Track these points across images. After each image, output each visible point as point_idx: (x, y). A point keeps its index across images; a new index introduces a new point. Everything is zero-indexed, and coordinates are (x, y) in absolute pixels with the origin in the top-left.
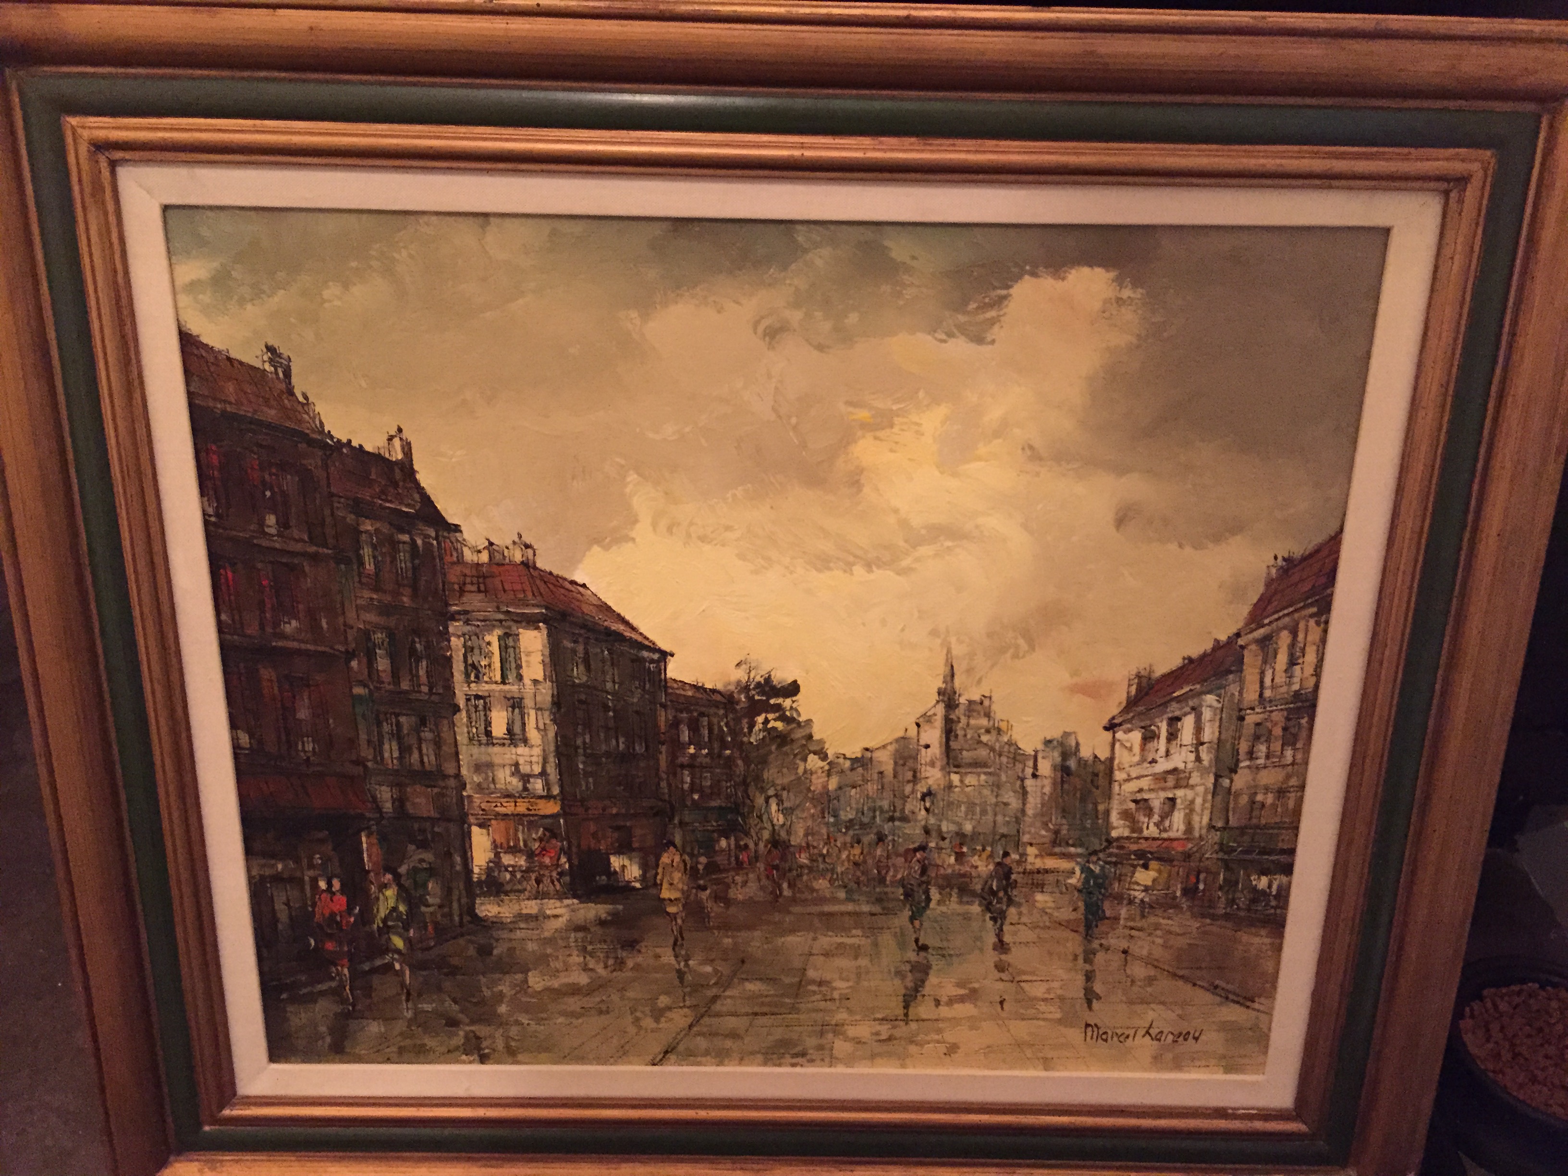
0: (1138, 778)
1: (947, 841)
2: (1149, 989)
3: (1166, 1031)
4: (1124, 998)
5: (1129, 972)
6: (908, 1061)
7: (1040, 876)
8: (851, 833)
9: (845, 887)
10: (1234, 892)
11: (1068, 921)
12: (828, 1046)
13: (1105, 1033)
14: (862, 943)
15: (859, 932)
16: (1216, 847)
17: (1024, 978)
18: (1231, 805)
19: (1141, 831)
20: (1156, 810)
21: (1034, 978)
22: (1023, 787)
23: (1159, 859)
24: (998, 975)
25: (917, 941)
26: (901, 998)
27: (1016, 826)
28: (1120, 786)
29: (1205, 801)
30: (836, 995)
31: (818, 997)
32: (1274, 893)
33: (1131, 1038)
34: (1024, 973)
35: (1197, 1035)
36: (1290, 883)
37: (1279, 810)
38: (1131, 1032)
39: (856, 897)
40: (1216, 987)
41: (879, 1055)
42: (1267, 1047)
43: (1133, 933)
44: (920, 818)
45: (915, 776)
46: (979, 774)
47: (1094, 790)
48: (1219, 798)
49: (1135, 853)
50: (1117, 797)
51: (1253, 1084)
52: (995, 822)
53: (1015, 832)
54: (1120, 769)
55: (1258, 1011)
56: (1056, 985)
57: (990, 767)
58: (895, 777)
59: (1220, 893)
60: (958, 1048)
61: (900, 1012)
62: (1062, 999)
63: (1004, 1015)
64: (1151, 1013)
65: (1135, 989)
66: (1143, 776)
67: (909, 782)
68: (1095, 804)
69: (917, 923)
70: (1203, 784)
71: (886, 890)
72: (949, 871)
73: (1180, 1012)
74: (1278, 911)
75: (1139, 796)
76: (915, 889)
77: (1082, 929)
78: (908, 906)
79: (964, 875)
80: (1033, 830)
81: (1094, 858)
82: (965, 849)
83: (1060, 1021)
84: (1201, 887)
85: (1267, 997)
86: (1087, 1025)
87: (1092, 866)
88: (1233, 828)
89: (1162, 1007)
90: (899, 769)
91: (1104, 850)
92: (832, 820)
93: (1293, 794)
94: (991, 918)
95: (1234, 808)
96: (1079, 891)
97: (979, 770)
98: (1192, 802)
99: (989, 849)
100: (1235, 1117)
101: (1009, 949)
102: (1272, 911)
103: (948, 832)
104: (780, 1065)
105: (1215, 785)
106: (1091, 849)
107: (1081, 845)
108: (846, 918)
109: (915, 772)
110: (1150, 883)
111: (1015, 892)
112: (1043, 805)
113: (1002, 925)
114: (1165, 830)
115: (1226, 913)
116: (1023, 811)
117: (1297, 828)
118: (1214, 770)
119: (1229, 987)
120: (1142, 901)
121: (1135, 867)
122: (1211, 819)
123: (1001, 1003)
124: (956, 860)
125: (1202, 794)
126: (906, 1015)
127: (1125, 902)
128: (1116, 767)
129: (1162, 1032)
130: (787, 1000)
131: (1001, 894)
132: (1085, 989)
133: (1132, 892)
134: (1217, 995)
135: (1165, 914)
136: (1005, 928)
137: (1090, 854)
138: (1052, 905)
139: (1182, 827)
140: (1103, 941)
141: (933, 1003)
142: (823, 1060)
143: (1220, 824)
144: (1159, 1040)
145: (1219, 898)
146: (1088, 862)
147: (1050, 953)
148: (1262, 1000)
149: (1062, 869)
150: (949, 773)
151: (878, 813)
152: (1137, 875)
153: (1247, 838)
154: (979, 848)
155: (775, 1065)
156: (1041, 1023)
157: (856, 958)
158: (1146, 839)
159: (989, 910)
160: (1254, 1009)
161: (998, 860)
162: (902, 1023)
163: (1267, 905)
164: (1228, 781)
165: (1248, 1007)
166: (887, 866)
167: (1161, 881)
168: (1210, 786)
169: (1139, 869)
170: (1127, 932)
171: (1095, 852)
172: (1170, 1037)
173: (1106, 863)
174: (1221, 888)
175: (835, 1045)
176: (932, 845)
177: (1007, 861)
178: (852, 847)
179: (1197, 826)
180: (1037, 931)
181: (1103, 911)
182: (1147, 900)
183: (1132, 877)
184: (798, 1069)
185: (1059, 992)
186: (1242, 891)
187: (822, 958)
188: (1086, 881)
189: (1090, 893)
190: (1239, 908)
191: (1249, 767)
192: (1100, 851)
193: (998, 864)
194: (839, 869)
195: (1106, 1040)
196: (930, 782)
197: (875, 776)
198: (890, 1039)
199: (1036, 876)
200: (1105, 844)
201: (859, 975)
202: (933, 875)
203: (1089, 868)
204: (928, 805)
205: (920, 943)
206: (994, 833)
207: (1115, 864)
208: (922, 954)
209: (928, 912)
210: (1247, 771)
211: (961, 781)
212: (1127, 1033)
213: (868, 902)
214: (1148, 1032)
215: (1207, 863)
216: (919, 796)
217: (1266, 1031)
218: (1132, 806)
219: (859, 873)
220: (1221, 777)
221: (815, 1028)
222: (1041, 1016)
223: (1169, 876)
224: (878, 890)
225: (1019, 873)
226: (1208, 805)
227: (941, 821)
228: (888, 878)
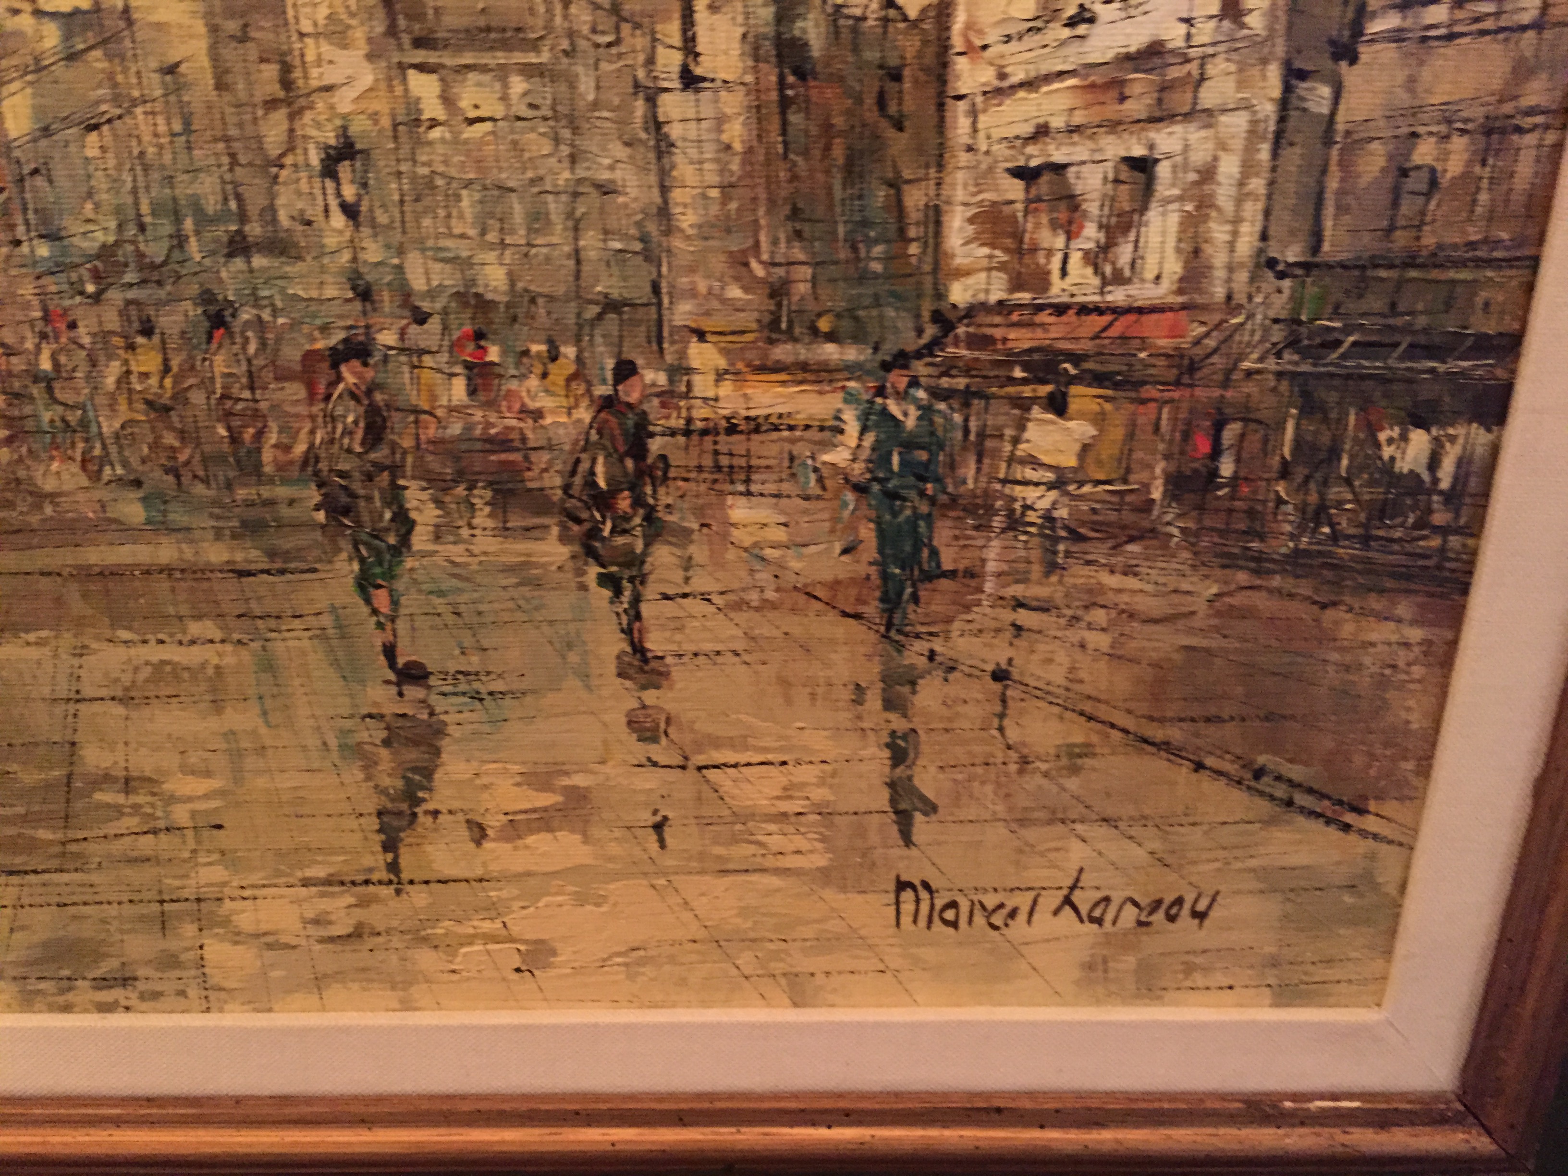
0: (1029, 85)
1: (434, 325)
2: (1073, 784)
3: (1117, 897)
4: (1000, 808)
5: (1013, 734)
6: (417, 992)
7: (737, 443)
8: (115, 296)
9: (137, 483)
10: (1325, 483)
11: (835, 585)
12: (191, 955)
13: (953, 905)
14: (229, 660)
15: (207, 628)
16: (1278, 334)
17: (719, 756)
18: (1333, 184)
19: (1042, 281)
20: (1092, 208)
21: (743, 758)
22: (656, 125)
23: (1099, 379)
24: (641, 751)
25: (390, 652)
26: (374, 823)
27: (647, 272)
28: (974, 113)
29: (1248, 168)
30: (181, 814)
31: (131, 822)
32: (1445, 484)
33: (1022, 917)
34: (717, 743)
35: (1201, 906)
36: (1495, 450)
37: (1484, 197)
38: (1023, 901)
39: (178, 516)
40: (1259, 773)
41: (339, 976)
42: (1392, 933)
43: (1024, 617)
44: (331, 241)
45: (287, 84)
46: (502, 73)
47: (891, 133)
48: (1293, 156)
49: (1025, 358)
50: (964, 158)
51: (1355, 1031)
52: (577, 255)
53: (644, 293)
54: (971, 51)
55: (1375, 837)
56: (807, 774)
57: (534, 46)
58: (221, 86)
59: (1281, 488)
60: (554, 953)
61: (376, 860)
62: (825, 813)
63: (669, 861)
64: (1076, 846)
65: (1033, 782)
66: (1048, 78)
67: (271, 104)
68: (895, 185)
69: (381, 598)
70: (1246, 106)
71: (266, 492)
72: (456, 429)
73: (1156, 845)
74: (1454, 541)
75: (1035, 155)
76: (357, 487)
77: (872, 609)
78: (346, 546)
79: (502, 443)
80: (702, 286)
81: (898, 379)
82: (494, 354)
83: (825, 876)
84: (1227, 468)
85: (1401, 799)
86: (902, 886)
87: (894, 408)
88: (1330, 266)
89: (1102, 831)
90: (230, 53)
91: (930, 349)
92: (43, 250)
93: (1530, 139)
94: (605, 580)
95: (1341, 193)
96: (860, 489)
97: (500, 58)
98: (1208, 174)
99: (569, 351)
100: (1304, 1119)
101: (666, 675)
102: (1435, 542)
103: (432, 294)
104: (67, 1008)
105: (1284, 104)
106: (889, 348)
107: (858, 337)
108: (163, 585)
109: (286, 69)
110: (1070, 461)
111: (665, 497)
112: (727, 189)
113: (636, 600)
114: (1119, 279)
115: (1297, 551)
116: (664, 212)
117: (1534, 263)
118: (1280, 49)
119: (1296, 772)
120: (1049, 518)
121: (1023, 405)
122: (1264, 237)
123: (658, 827)
124: (472, 392)
125: (1238, 144)
126: (394, 867)
127: (998, 522)
128: (957, 42)
129: (1107, 899)
130: (43, 834)
131: (624, 503)
132: (892, 785)
133: (1018, 491)
134: (1261, 794)
135: (1118, 560)
136: (645, 609)
137: (886, 367)
138: (780, 535)
139: (1174, 267)
140: (938, 645)
141: (464, 833)
142: (182, 993)
143: (1293, 254)
144: (1099, 921)
145: (1280, 501)
146: (880, 391)
147: (784, 683)
148: (1390, 808)
149: (800, 419)
150: (402, 67)
151: (188, 224)
152: (1032, 432)
153: (1376, 303)
154: (538, 348)
155: (52, 1008)
156: (775, 881)
157: (217, 706)
158: (1060, 309)
159: (591, 553)
160: (1364, 834)
161: (602, 390)
162: (387, 892)
163: (1420, 524)
164: (1326, 91)
165: (1346, 828)
166: (257, 415)
167: (1109, 450)
168: (1268, 110)
169: (1036, 412)
170: (1008, 616)
171: (901, 360)
172: (1130, 914)
173: (937, 394)
174: (1285, 472)
175: (207, 953)
176: (387, 338)
177: (631, 393)
178: (131, 347)
179: (1219, 259)
180: (741, 617)
181: (934, 553)
182: (1062, 513)
183: (1016, 441)
184: (118, 1020)
185: (819, 794)
186: (1348, 482)
187: (119, 710)
188: (880, 456)
189: (892, 496)
190: (1335, 537)
191: (1397, 36)
192: (919, 355)
193: (608, 404)
194: (109, 426)
195: (954, 924)
196: (344, 101)
197: (155, 85)
198: (357, 934)
199: (725, 442)
200: (930, 331)
201: (236, 755)
202: (407, 443)
203: (884, 412)
204: (349, 192)
205: (401, 661)
206: (578, 295)
207: (966, 397)
208: (413, 692)
209: (409, 563)
210: (1388, 52)
211: (447, 100)
212: (1010, 904)
213: (218, 535)
214: (1067, 901)
215: (1250, 388)
216: (315, 158)
217: (1392, 890)
218: (1015, 190)
219: (170, 439)
220: (1303, 75)
221: (143, 909)
222: (770, 862)
223: (1131, 436)
224: (241, 493)
225: (673, 433)
226: (1258, 184)
227: (401, 251)
228: (267, 455)
